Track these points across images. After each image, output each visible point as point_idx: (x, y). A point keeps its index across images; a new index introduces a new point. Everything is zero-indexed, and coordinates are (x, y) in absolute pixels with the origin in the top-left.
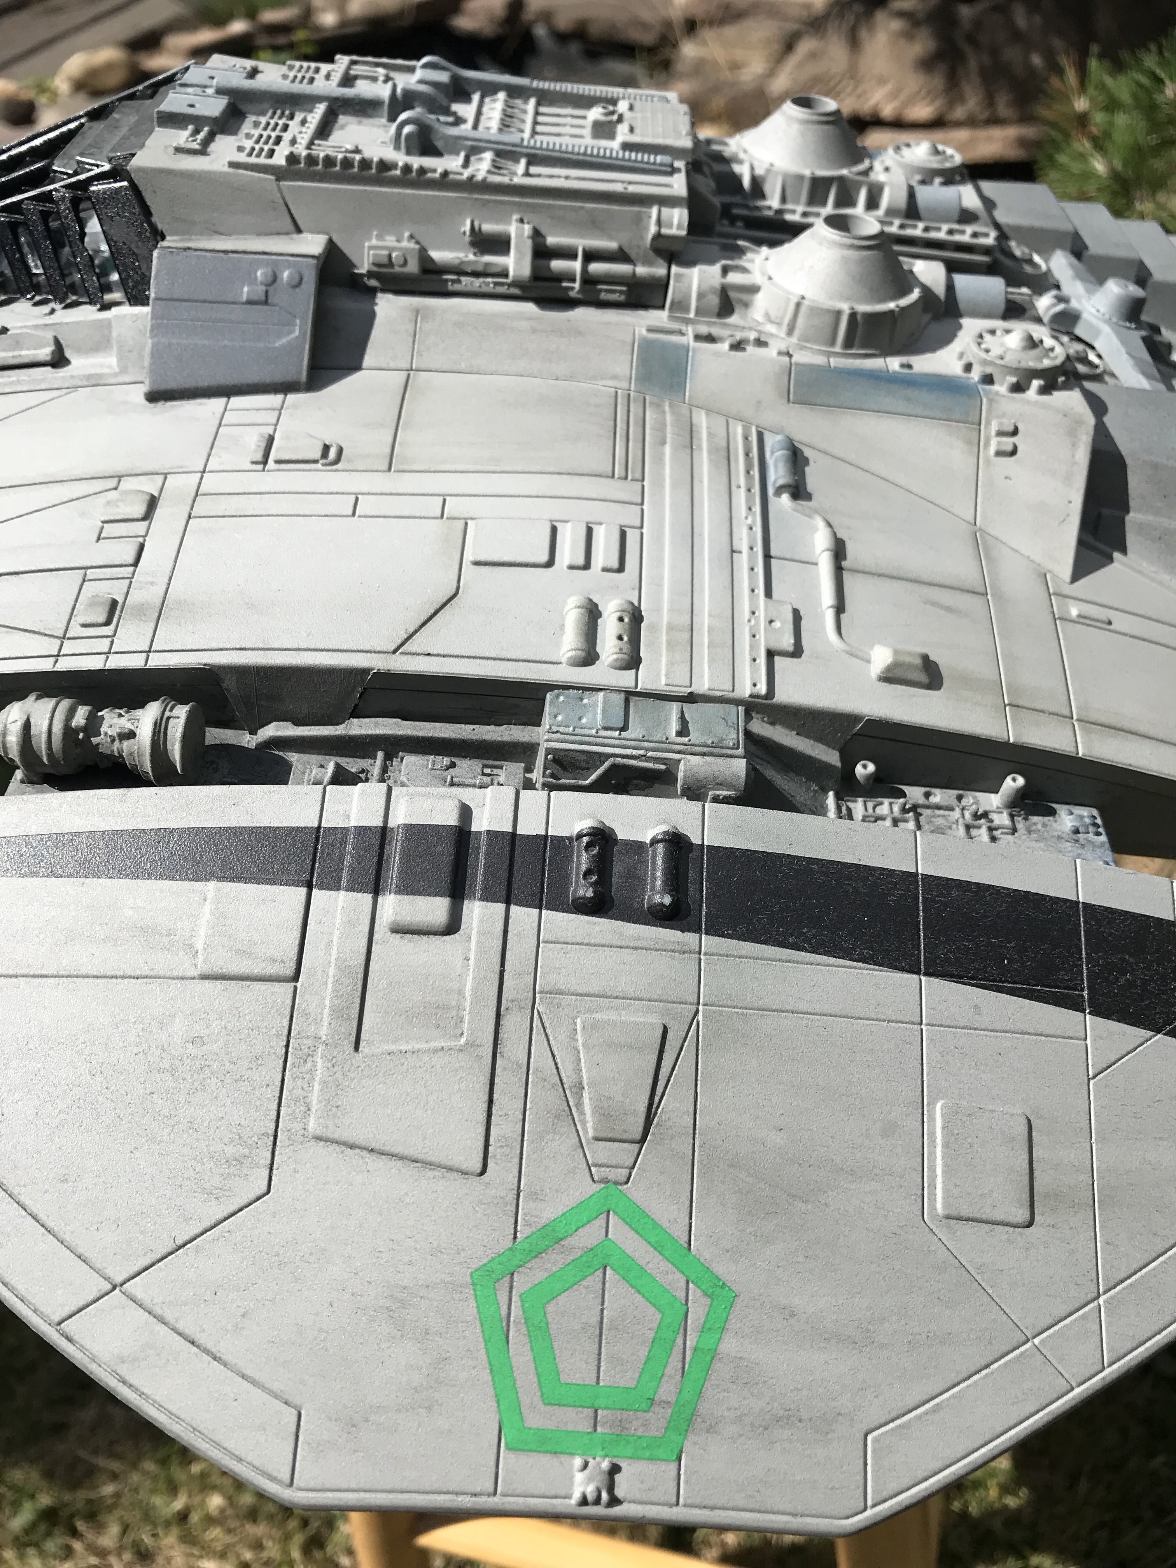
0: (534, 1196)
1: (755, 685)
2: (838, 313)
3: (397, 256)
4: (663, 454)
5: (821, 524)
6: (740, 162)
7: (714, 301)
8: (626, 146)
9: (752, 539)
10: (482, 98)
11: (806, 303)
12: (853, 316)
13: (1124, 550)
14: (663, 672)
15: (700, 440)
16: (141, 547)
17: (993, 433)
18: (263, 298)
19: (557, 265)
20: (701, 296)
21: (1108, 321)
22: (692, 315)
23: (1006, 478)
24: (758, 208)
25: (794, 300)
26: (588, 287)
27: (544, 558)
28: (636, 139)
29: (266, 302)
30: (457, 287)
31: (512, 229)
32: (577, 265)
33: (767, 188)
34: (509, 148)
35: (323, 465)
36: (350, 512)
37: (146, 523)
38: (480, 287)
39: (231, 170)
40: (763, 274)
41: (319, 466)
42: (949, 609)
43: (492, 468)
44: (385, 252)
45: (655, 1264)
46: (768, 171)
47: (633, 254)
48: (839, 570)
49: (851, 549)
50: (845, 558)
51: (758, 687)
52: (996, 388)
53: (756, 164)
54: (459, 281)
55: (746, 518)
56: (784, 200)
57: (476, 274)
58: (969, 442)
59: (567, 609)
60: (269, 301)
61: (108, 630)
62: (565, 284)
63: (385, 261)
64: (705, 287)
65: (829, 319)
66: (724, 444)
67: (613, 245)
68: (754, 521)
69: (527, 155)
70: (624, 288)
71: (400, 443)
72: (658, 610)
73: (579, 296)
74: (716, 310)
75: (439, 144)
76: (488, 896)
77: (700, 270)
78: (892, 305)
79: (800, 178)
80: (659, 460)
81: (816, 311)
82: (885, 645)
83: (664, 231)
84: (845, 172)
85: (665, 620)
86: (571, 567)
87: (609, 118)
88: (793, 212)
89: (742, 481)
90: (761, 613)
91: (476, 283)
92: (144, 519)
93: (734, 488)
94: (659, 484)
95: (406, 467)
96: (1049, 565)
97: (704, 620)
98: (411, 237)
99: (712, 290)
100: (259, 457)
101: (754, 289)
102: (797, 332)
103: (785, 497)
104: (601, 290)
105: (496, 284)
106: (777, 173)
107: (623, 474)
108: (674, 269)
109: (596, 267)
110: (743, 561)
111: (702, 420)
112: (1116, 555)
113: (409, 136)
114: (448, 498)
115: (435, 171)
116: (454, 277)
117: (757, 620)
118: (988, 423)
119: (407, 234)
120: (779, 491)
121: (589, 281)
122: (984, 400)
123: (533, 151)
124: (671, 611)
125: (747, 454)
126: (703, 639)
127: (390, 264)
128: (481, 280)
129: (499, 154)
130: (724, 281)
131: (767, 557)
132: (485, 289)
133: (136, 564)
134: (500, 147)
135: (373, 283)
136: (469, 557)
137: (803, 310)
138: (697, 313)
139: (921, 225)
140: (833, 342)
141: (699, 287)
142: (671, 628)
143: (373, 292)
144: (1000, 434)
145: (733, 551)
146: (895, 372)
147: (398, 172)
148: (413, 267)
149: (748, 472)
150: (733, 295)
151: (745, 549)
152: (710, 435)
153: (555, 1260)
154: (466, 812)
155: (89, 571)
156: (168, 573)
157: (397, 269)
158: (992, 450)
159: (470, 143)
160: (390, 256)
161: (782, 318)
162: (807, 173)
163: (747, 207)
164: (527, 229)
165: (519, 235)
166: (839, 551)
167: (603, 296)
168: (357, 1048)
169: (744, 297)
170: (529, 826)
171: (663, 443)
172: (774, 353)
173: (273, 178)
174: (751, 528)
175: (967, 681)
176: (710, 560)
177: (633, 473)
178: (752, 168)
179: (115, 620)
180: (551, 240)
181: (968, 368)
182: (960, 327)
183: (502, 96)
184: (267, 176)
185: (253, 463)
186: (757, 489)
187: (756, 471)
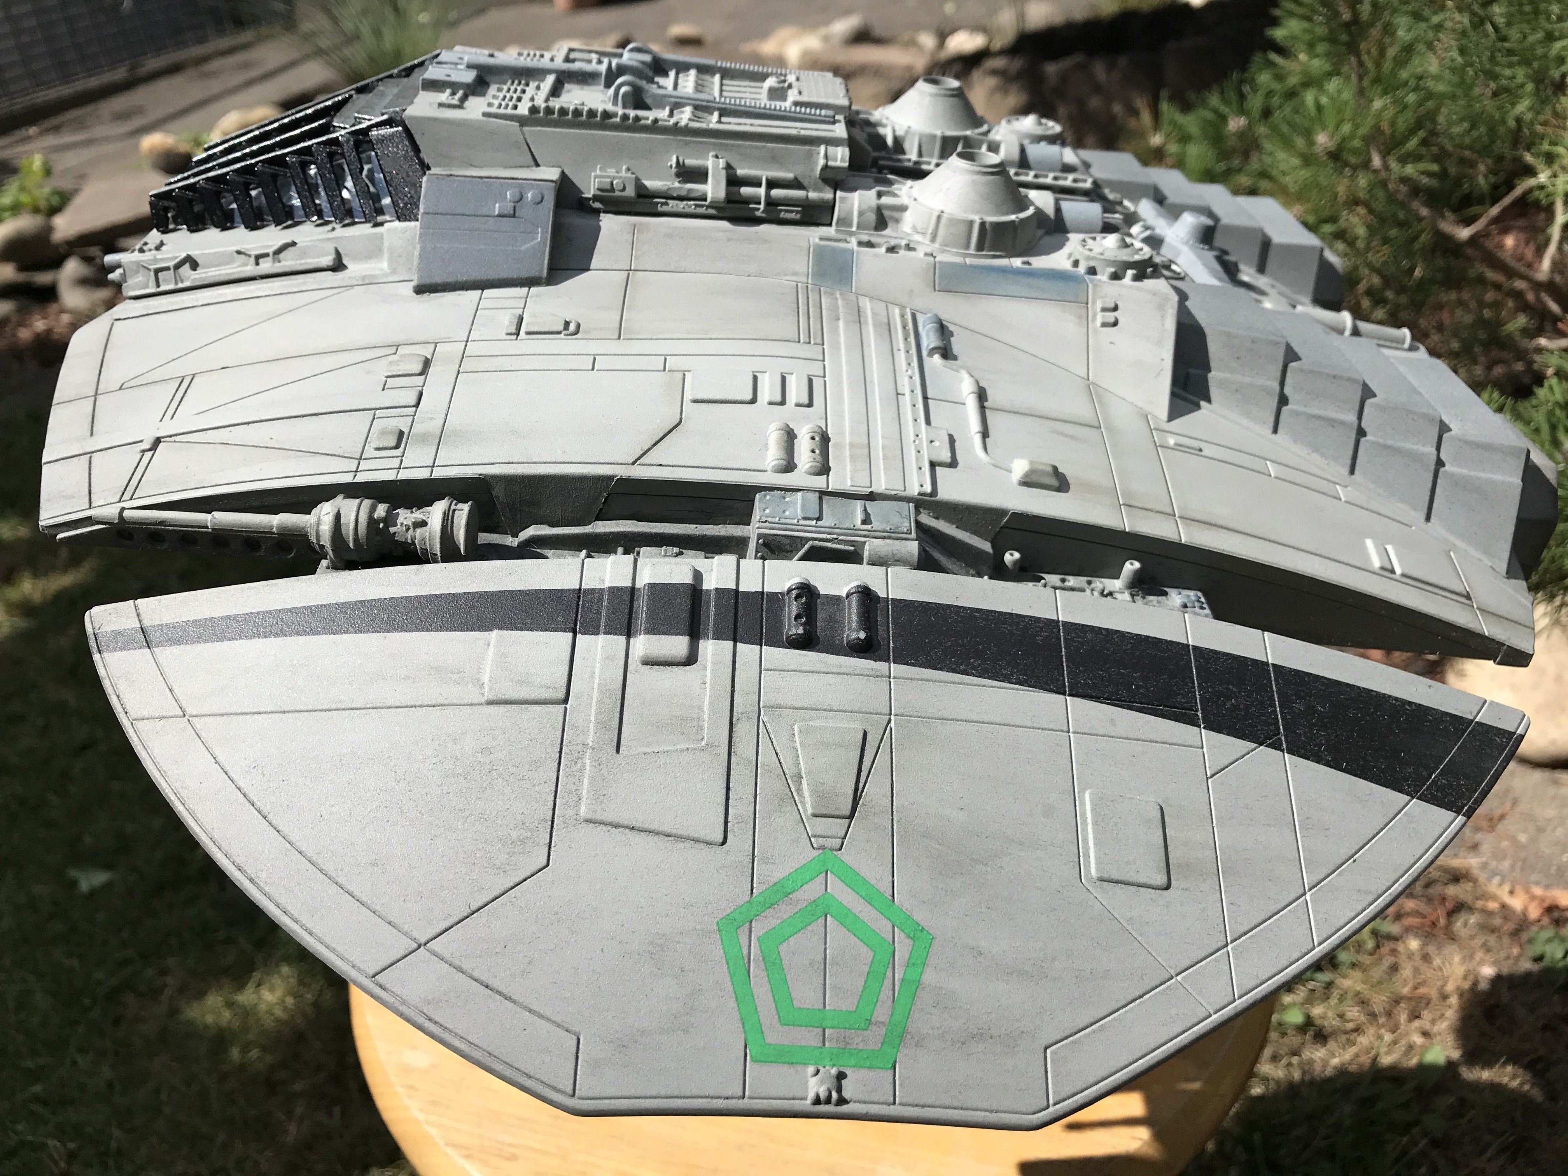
0: (766, 860)
1: (922, 486)
2: (971, 223)
3: (617, 183)
4: (838, 326)
5: (965, 375)
6: (885, 126)
7: (872, 217)
8: (796, 104)
9: (912, 385)
10: (677, 74)
11: (945, 216)
12: (983, 224)
13: (1209, 400)
14: (849, 476)
15: (866, 317)
16: (421, 394)
17: (1099, 309)
18: (512, 212)
19: (745, 191)
20: (861, 214)
21: (1187, 243)
22: (854, 229)
23: (1111, 343)
24: (899, 160)
25: (936, 214)
26: (771, 208)
27: (749, 396)
28: (804, 98)
29: (514, 216)
30: (665, 209)
31: (710, 163)
32: (762, 191)
33: (906, 146)
34: (704, 104)
35: (565, 335)
36: (591, 368)
37: (423, 377)
38: (684, 208)
39: (485, 119)
40: (910, 197)
41: (562, 336)
42: (1072, 437)
43: (703, 336)
44: (609, 180)
45: (868, 914)
46: (907, 132)
47: (806, 183)
48: (982, 408)
49: (990, 393)
50: (987, 401)
51: (925, 486)
52: (1098, 277)
53: (897, 128)
54: (667, 204)
55: (907, 371)
56: (920, 154)
57: (681, 198)
58: (1080, 317)
59: (769, 431)
60: (517, 215)
61: (398, 452)
62: (751, 206)
63: (609, 187)
64: (865, 207)
65: (963, 228)
66: (886, 320)
67: (790, 176)
68: (913, 372)
69: (719, 109)
70: (800, 209)
71: (626, 321)
72: (842, 433)
73: (764, 215)
74: (874, 225)
75: (649, 101)
76: (719, 636)
77: (860, 194)
78: (1013, 217)
79: (934, 137)
80: (835, 331)
81: (953, 222)
82: (1022, 457)
83: (830, 163)
84: (968, 133)
85: (848, 441)
86: (771, 403)
87: (781, 85)
88: (929, 163)
89: (902, 346)
90: (923, 435)
91: (680, 206)
92: (421, 374)
93: (895, 351)
94: (836, 347)
95: (632, 337)
96: (1148, 408)
97: (878, 442)
98: (628, 169)
99: (870, 209)
100: (513, 329)
101: (903, 209)
102: (939, 239)
103: (937, 357)
104: (781, 211)
105: (696, 206)
106: (914, 134)
107: (807, 340)
108: (839, 193)
109: (776, 193)
110: (906, 400)
111: (867, 305)
112: (1203, 403)
113: (625, 95)
114: (668, 358)
115: (647, 119)
116: (664, 200)
117: (921, 440)
118: (1094, 302)
119: (624, 168)
120: (932, 352)
121: (771, 203)
122: (1090, 286)
123: (724, 106)
124: (851, 433)
125: (904, 327)
126: (878, 454)
127: (612, 189)
128: (685, 202)
129: (696, 108)
130: (879, 202)
131: (925, 398)
132: (687, 210)
133: (417, 405)
134: (698, 103)
135: (597, 205)
136: (688, 396)
137: (943, 221)
138: (858, 227)
139: (1032, 173)
140: (967, 247)
141: (859, 207)
142: (852, 445)
143: (597, 212)
144: (1104, 310)
145: (898, 394)
146: (1017, 268)
147: (618, 119)
148: (630, 192)
149: (906, 339)
150: (886, 213)
151: (907, 392)
152: (874, 315)
153: (785, 910)
154: (698, 576)
155: (377, 412)
156: (445, 412)
157: (617, 193)
158: (1098, 324)
159: (673, 100)
160: (612, 184)
161: (927, 229)
162: (939, 133)
163: (890, 159)
164: (722, 163)
165: (716, 167)
166: (982, 396)
167: (782, 215)
168: (618, 751)
169: (896, 215)
170: (749, 585)
171: (838, 319)
172: (921, 255)
173: (518, 124)
174: (911, 378)
175: (1089, 487)
176: (880, 399)
177: (814, 339)
178: (894, 131)
179: (403, 445)
180: (740, 172)
181: (1076, 264)
182: (1068, 239)
183: (693, 72)
184: (513, 123)
185: (508, 334)
186: (913, 351)
187: (912, 339)
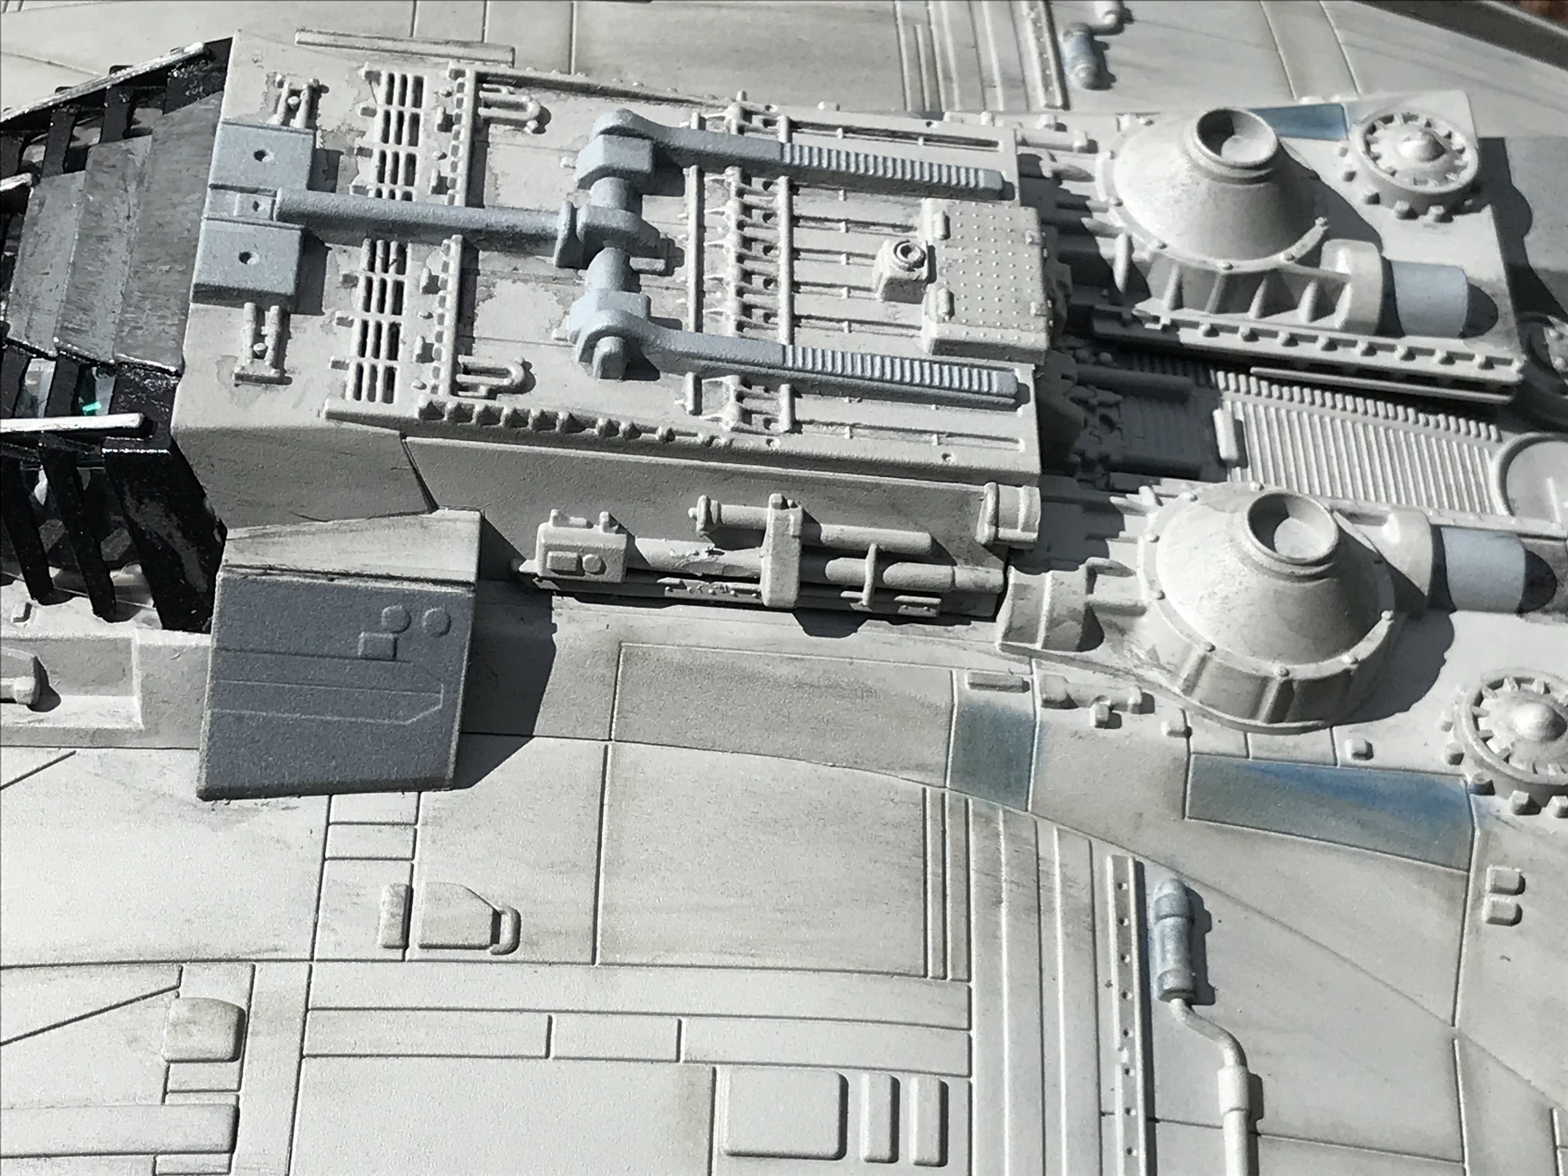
2: (1265, 681)
3: (589, 560)
4: (997, 922)
5: (1229, 1056)
6: (1113, 235)
7: (1075, 629)
8: (943, 347)
9: (1129, 1092)
10: (701, 175)
11: (1216, 659)
12: (1287, 686)
15: (1051, 890)
16: (236, 1116)
17: (1488, 887)
18: (390, 653)
19: (837, 568)
20: (1053, 623)
22: (1038, 646)
23: (1503, 957)
24: (1138, 320)
25: (1199, 651)
26: (883, 598)
28: (959, 332)
29: (394, 658)
30: (677, 593)
31: (768, 515)
32: (865, 568)
33: (1152, 281)
34: (764, 370)
35: (494, 953)
36: (543, 1053)
37: (236, 1065)
38: (714, 593)
39: (332, 424)
40: (1152, 583)
41: (487, 954)
43: (749, 962)
44: (574, 555)
46: (1155, 256)
47: (951, 549)
48: (1252, 1136)
50: (1261, 1116)
52: (1496, 801)
53: (1137, 238)
54: (682, 586)
55: (1121, 1049)
57: (709, 578)
58: (1451, 899)
60: (399, 656)
62: (845, 594)
63: (573, 568)
64: (1061, 610)
65: (1250, 687)
66: (1087, 899)
67: (921, 539)
68: (1132, 1058)
69: (789, 381)
70: (936, 601)
71: (605, 907)
73: (868, 609)
74: (1077, 642)
75: (654, 359)
77: (1056, 582)
79: (1211, 274)
80: (992, 936)
81: (1231, 671)
83: (1005, 533)
84: (1280, 259)
86: (871, 1160)
87: (914, 275)
88: (1195, 325)
89: (1114, 978)
91: (709, 590)
92: (233, 1059)
93: (1101, 985)
94: (992, 991)
95: (618, 958)
98: (612, 521)
99: (1072, 614)
100: (396, 936)
101: (1137, 611)
102: (1200, 691)
103: (1176, 1004)
104: (902, 603)
105: (738, 591)
106: (1171, 262)
107: (940, 972)
108: (1014, 575)
109: (896, 573)
110: (1116, 1131)
111: (1052, 846)
113: (607, 359)
114: (684, 1021)
115: (653, 431)
116: (676, 581)
118: (1481, 870)
119: (603, 517)
120: (1168, 995)
121: (881, 590)
122: (1478, 833)
123: (801, 375)
125: (1121, 918)
127: (580, 571)
128: (717, 584)
129: (747, 381)
130: (1090, 598)
131: (1151, 1120)
132: (720, 597)
133: (232, 1149)
134: (751, 369)
135: (547, 585)
136: (722, 1141)
137: (1210, 667)
138: (1045, 646)
139: (1402, 345)
140: (1253, 714)
141: (1052, 610)
143: (548, 596)
144: (1498, 890)
145: (1102, 1114)
146: (1345, 765)
147: (596, 431)
148: (614, 574)
149: (1123, 958)
150: (1101, 617)
151: (1119, 1111)
152: (1065, 879)
155: (159, 1158)
156: (283, 1170)
157: (588, 577)
158: (1485, 913)
159: (703, 363)
160: (580, 560)
161: (1178, 667)
162: (1220, 265)
163: (1117, 317)
164: (794, 516)
165: (781, 522)
166: (1253, 1101)
167: (902, 610)
169: (1119, 620)
171: (998, 901)
172: (1165, 729)
173: (397, 433)
174: (1127, 1072)
176: (1068, 1135)
177: (954, 968)
178: (1131, 248)
180: (830, 531)
181: (1457, 759)
184: (387, 431)
185: (387, 947)
186: (1135, 995)
187: (1133, 958)
